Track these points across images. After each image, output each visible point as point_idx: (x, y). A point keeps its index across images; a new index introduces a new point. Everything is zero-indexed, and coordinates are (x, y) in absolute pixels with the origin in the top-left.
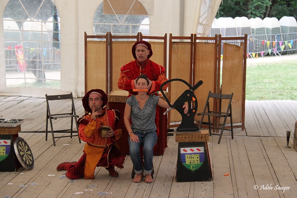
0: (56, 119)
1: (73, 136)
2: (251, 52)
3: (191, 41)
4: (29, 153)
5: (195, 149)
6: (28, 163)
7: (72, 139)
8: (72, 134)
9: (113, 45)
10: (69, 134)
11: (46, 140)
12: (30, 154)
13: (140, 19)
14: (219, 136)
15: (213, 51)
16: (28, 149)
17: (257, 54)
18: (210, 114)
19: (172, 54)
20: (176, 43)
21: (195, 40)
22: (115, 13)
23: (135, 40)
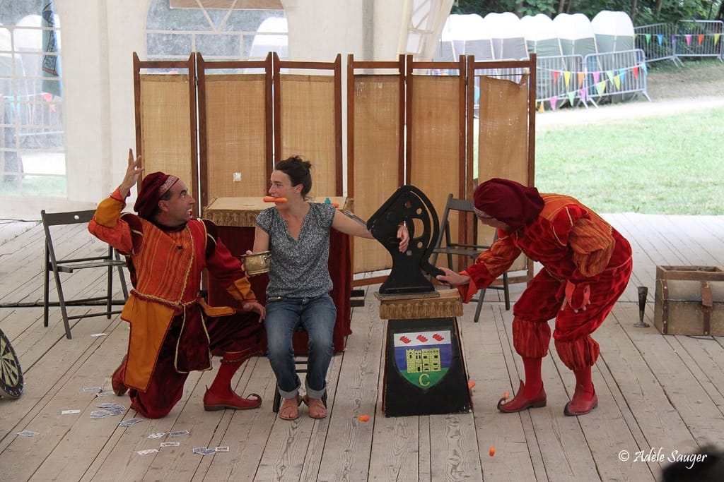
0: (71, 272)
1: (115, 313)
3: (399, 73)
4: (9, 356)
5: (429, 335)
6: (8, 382)
7: (110, 321)
8: (110, 309)
9: (208, 85)
10: (104, 309)
11: (46, 324)
12: (13, 359)
14: (477, 303)
15: (456, 96)
16: (6, 348)
18: (451, 251)
19: (356, 105)
20: (363, 79)
21: (410, 71)
22: (200, 4)
23: (262, 71)
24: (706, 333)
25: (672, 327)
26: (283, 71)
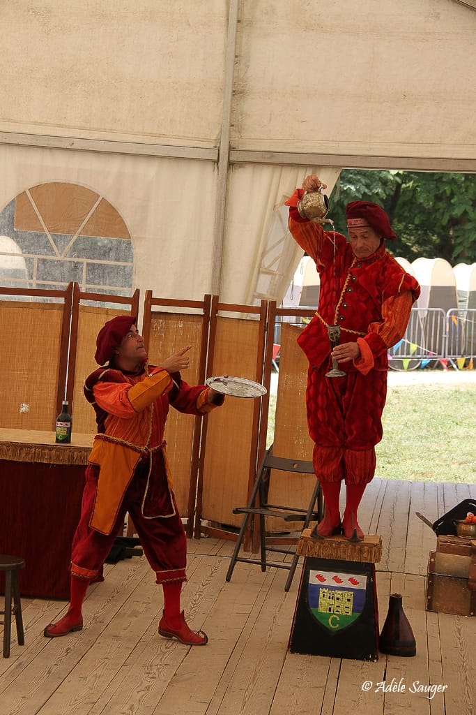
2: (454, 354)
3: (203, 314)
13: (110, 250)
15: (256, 341)
17: (472, 360)
19: (152, 342)
20: (162, 316)
21: (215, 311)
22: (45, 228)
23: (61, 300)
24: (472, 613)
25: (437, 604)
26: (83, 302)
